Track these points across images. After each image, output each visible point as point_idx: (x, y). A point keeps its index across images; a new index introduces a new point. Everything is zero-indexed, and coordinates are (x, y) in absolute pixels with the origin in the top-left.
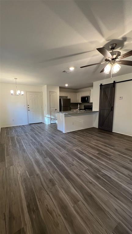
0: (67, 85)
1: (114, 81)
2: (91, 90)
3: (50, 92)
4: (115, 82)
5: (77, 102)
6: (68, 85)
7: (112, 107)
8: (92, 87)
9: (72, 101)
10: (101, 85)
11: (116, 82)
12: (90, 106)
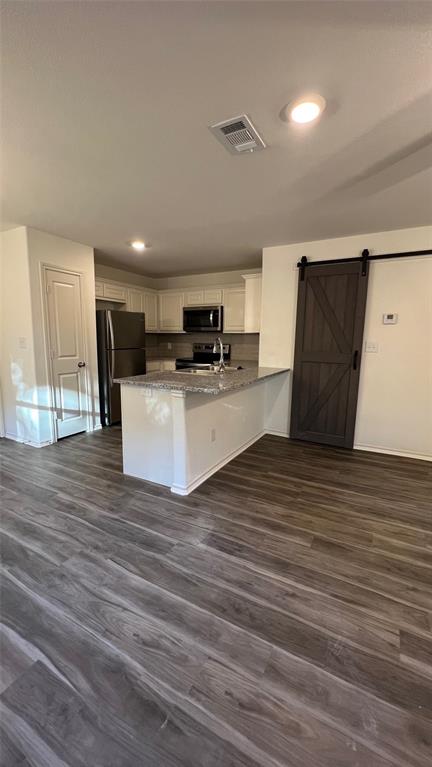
0: (139, 246)
1: (366, 252)
2: (244, 281)
3: (46, 268)
4: (366, 257)
5: (162, 328)
6: (146, 246)
7: (356, 352)
8: (258, 270)
9: (150, 326)
10: (304, 264)
11: (370, 255)
12: (207, 347)
